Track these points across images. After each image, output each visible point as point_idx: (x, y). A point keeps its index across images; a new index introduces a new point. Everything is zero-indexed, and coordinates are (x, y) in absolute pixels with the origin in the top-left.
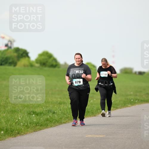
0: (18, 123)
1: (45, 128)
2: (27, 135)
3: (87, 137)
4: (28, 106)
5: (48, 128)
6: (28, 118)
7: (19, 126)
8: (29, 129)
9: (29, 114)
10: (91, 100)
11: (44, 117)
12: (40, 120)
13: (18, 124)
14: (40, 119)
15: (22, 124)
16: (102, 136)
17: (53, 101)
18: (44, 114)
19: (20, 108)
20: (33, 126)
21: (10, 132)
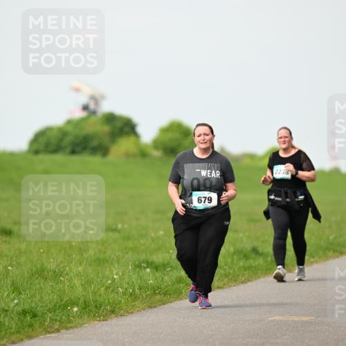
0: (111, 288)
1: (175, 301)
2: (134, 315)
3: (272, 321)
4: (134, 249)
5: (181, 299)
6: (134, 277)
7: (113, 294)
8: (136, 302)
9: (138, 266)
11: (171, 273)
12: (162, 281)
13: (113, 291)
14: (163, 278)
15: (120, 290)
18: (171, 267)
19: (117, 254)
20: (147, 295)
21: (94, 309)
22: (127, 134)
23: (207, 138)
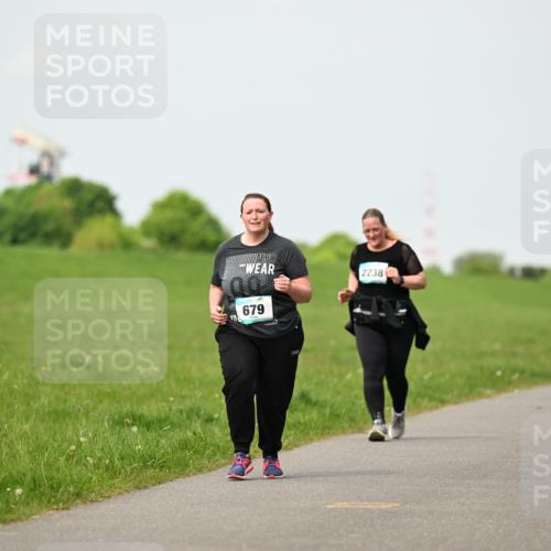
0: (75, 458)
1: (178, 477)
2: (111, 500)
3: (332, 509)
4: (112, 396)
5: (188, 476)
6: (113, 440)
7: (79, 468)
8: (116, 481)
9: (119, 423)
10: (347, 373)
11: (171, 434)
12: (157, 446)
13: (77, 462)
14: (158, 442)
15: (90, 460)
16: (390, 506)
17: (206, 375)
18: (172, 424)
19: (85, 403)
20: (133, 470)
21: (48, 491)
22: (101, 212)
23: (261, 216)
